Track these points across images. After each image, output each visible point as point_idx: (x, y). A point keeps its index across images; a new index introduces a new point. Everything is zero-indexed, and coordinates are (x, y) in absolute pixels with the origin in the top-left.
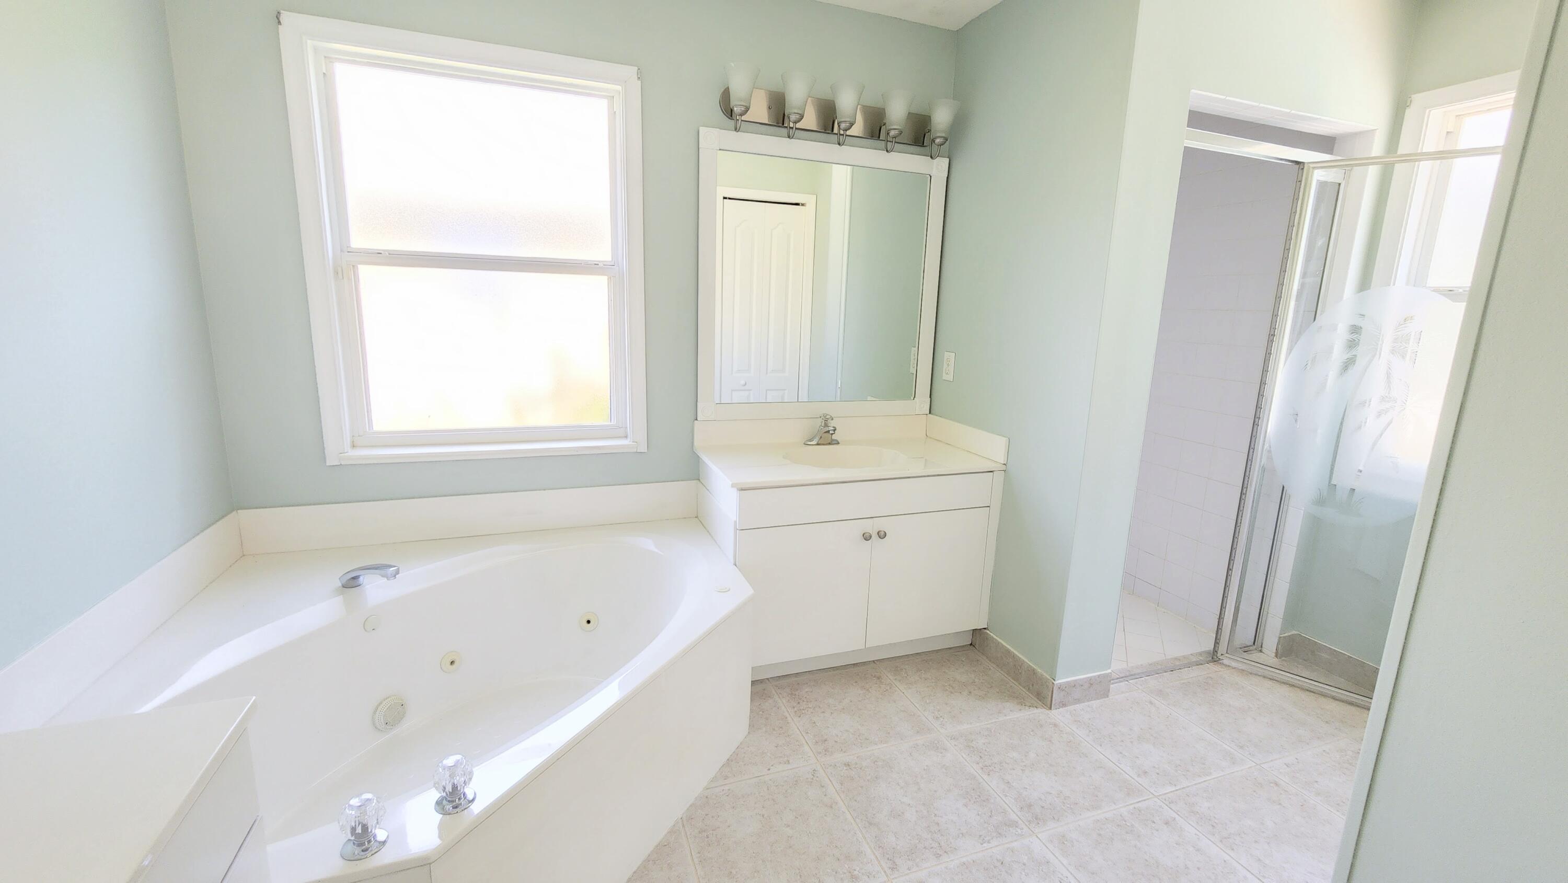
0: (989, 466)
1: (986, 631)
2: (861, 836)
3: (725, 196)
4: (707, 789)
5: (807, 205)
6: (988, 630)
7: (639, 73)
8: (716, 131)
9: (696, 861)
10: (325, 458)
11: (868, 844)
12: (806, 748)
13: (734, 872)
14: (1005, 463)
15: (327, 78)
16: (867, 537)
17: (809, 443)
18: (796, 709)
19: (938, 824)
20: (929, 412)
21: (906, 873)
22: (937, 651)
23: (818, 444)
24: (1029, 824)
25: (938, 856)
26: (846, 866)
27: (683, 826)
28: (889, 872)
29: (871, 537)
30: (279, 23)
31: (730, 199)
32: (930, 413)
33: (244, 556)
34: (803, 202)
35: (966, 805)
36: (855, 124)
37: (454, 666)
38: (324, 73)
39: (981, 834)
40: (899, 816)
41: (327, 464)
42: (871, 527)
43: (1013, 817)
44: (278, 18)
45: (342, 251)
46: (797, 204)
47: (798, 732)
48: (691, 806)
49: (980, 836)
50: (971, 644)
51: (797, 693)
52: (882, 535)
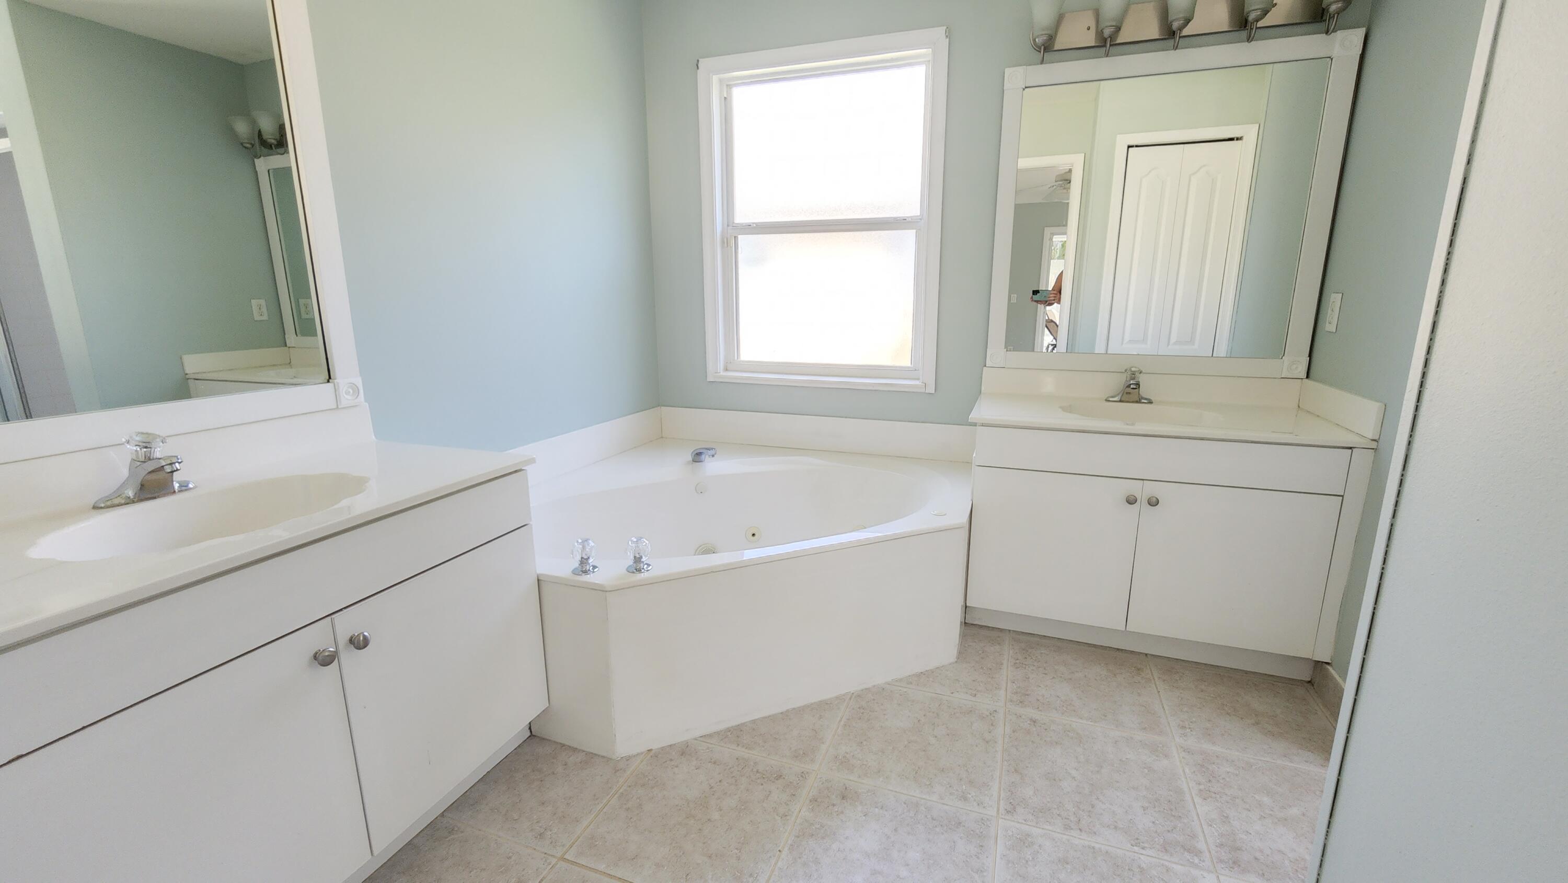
0: (1350, 440)
1: (1328, 667)
2: (998, 774)
3: (1131, 144)
4: (889, 684)
5: (1244, 138)
6: (1332, 666)
7: (947, 31)
8: (1020, 69)
9: (842, 723)
10: (706, 377)
11: (1000, 783)
12: (1002, 692)
13: (865, 743)
14: (1377, 438)
15: (726, 101)
16: (1131, 501)
17: (1111, 399)
18: (1018, 661)
19: (1093, 806)
20: (1305, 377)
21: (1020, 821)
22: (1246, 672)
23: (1121, 401)
24: (1217, 862)
25: (1067, 827)
26: (964, 787)
27: (850, 699)
28: (1002, 810)
29: (1136, 501)
30: (698, 68)
31: (1137, 146)
32: (1307, 377)
33: (662, 437)
34: (1239, 136)
35: (1144, 809)
36: (1194, 20)
37: (756, 536)
38: (725, 98)
39: (1139, 838)
40: (1055, 780)
41: (708, 380)
42: (1142, 491)
43: (1201, 845)
44: (697, 65)
45: (728, 226)
46: (1231, 139)
47: (1005, 678)
48: (866, 689)
49: (1137, 839)
50: (1309, 682)
51: (1030, 650)
52: (1153, 503)
